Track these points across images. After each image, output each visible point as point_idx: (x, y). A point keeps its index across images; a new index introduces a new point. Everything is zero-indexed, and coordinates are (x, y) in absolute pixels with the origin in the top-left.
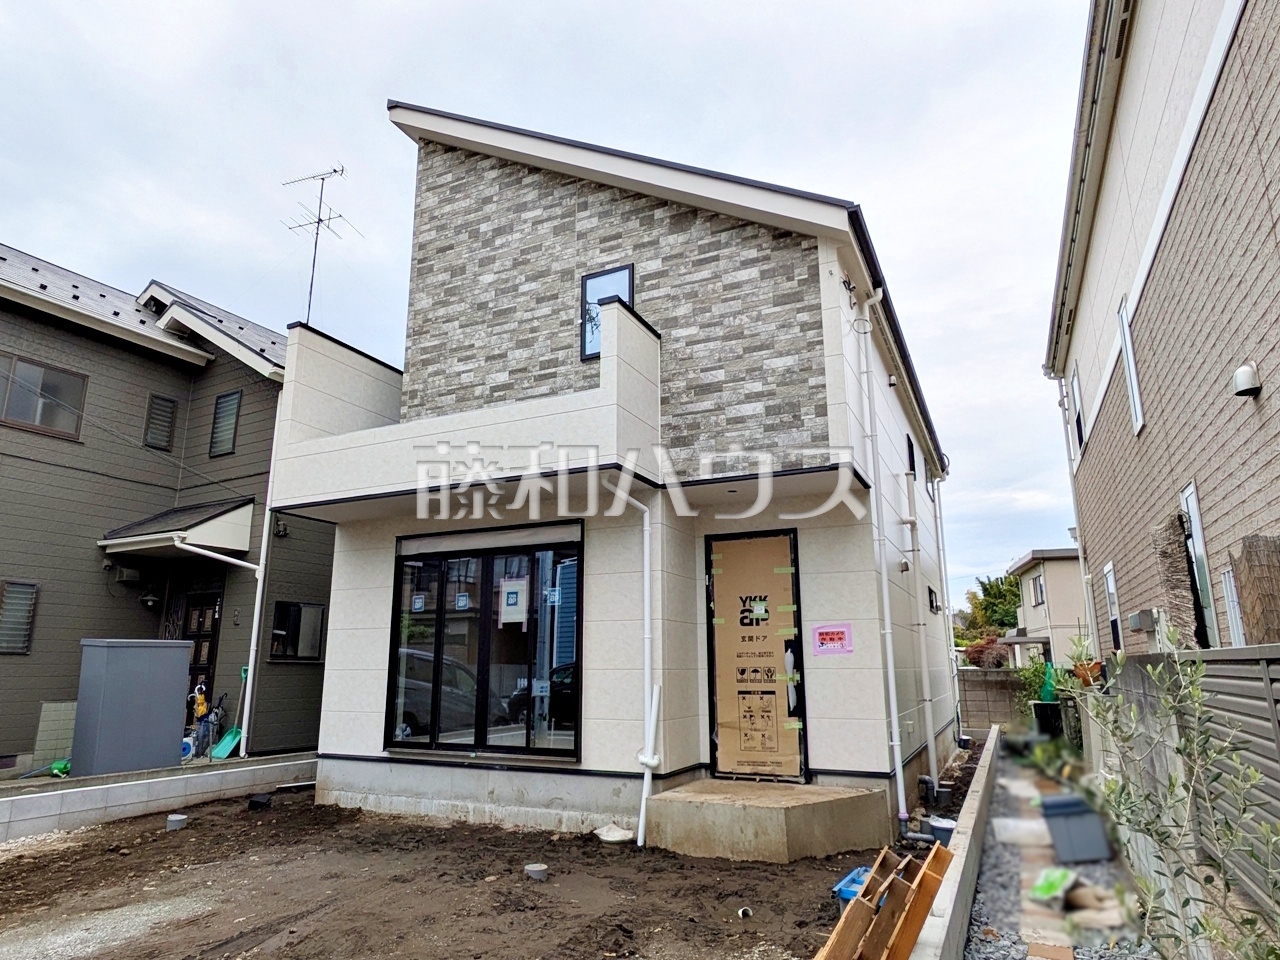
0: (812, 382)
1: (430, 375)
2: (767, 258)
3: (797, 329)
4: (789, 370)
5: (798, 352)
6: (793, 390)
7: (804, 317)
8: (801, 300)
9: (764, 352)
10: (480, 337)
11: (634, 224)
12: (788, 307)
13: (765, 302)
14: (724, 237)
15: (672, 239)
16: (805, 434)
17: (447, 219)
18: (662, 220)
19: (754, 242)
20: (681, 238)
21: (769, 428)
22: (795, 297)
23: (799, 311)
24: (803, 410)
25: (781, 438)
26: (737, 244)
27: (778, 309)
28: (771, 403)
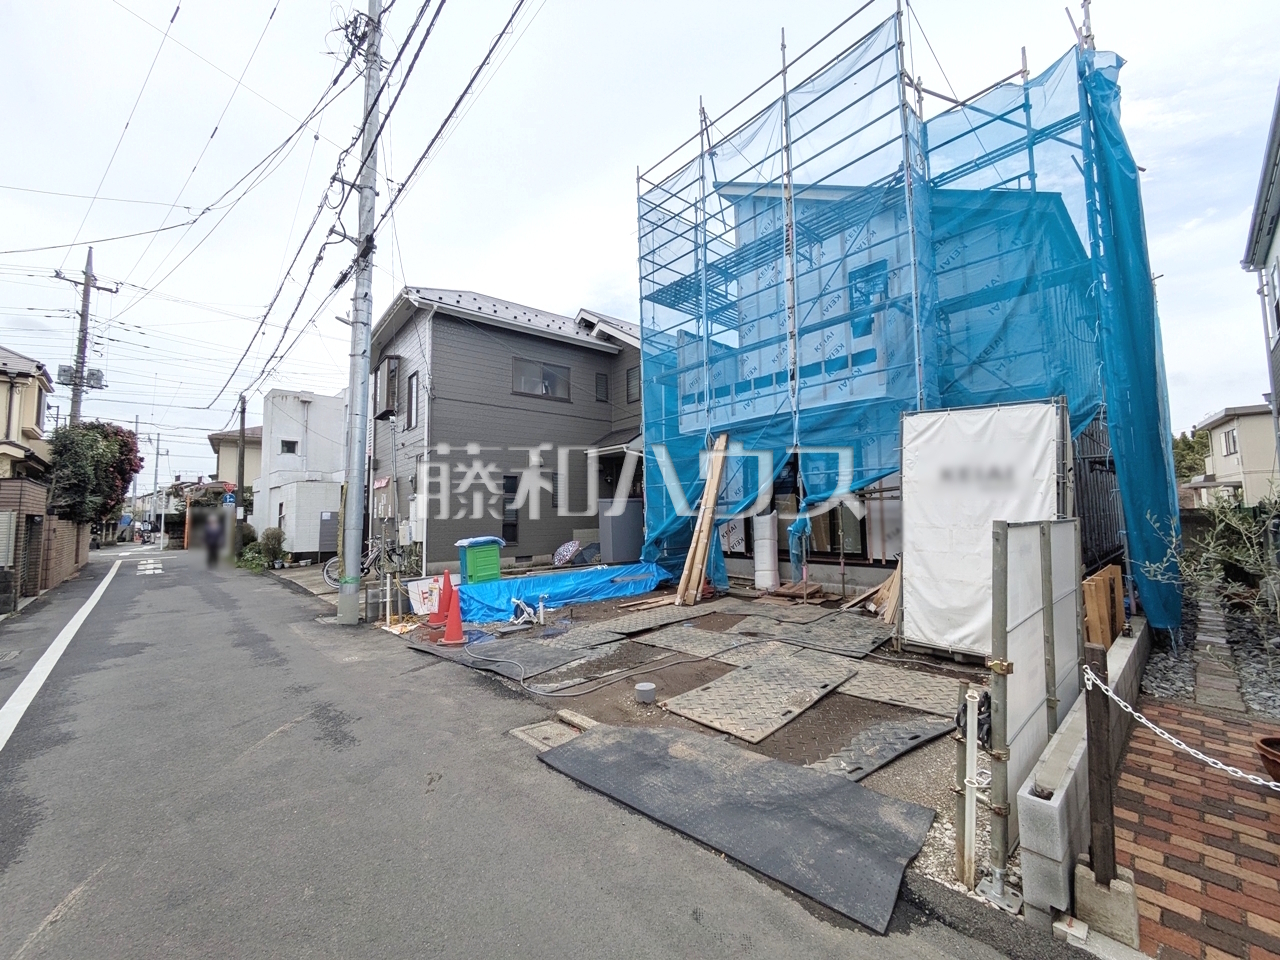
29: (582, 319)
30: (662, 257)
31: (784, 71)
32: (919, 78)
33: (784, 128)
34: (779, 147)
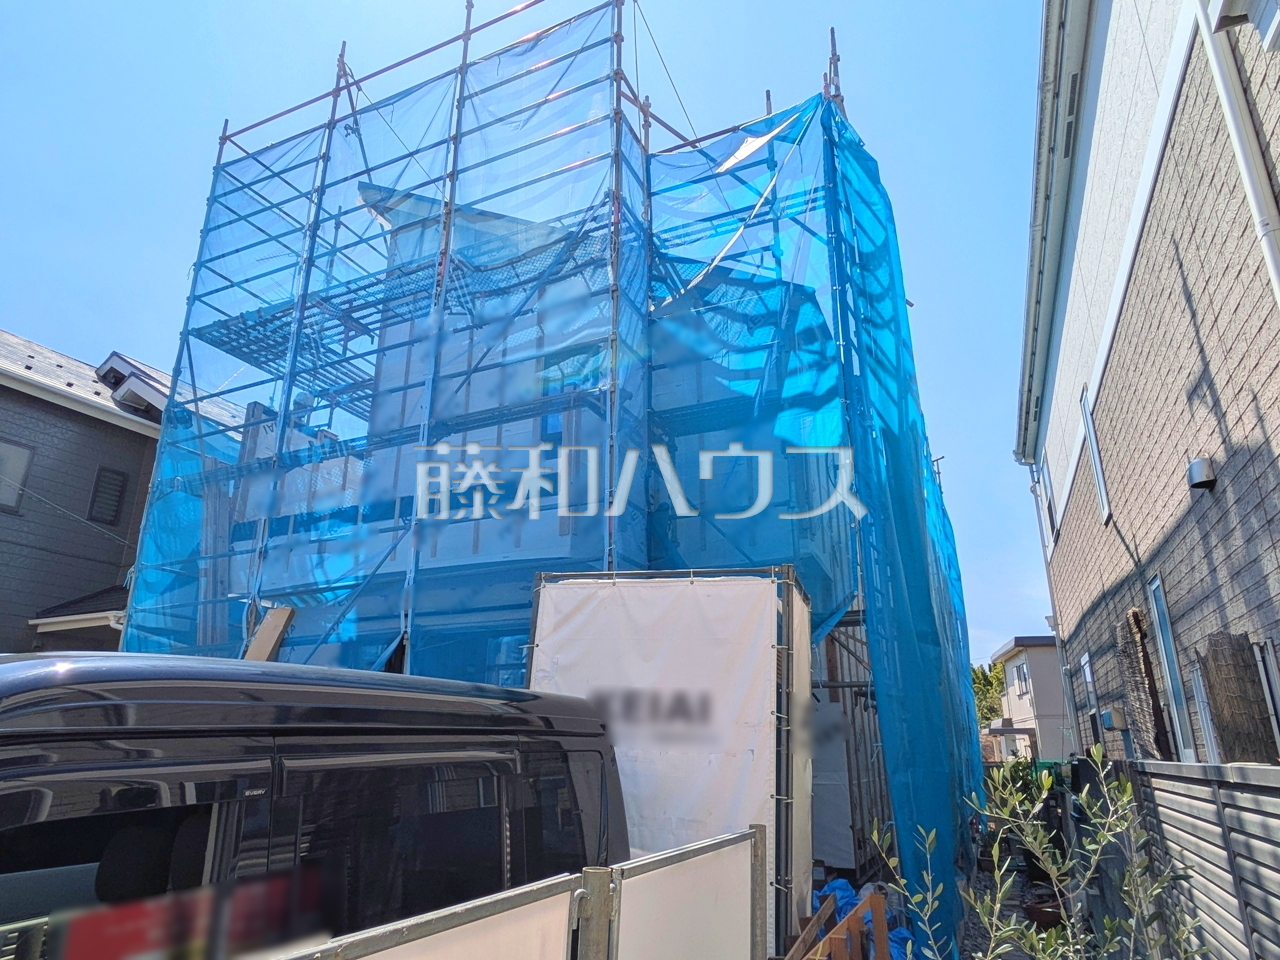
29: (112, 369)
30: (233, 267)
31: (466, 36)
32: (647, 98)
33: (455, 111)
34: (446, 137)
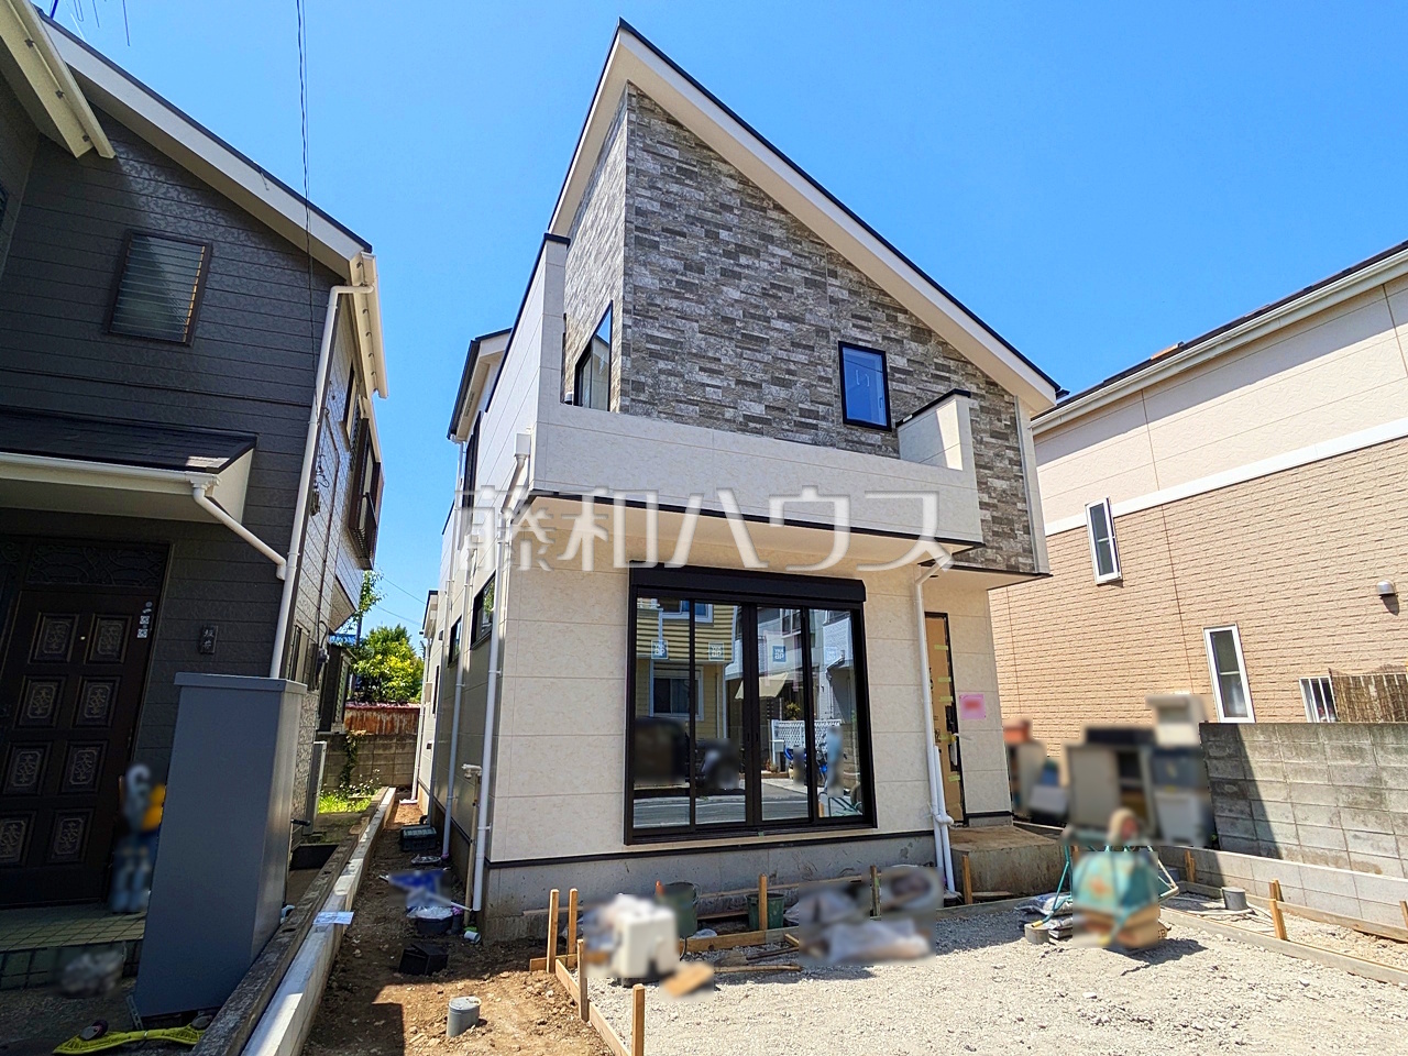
0: (1020, 506)
1: (660, 371)
2: (982, 396)
3: (1007, 462)
4: (1004, 491)
5: (1009, 479)
6: (1010, 509)
7: (1010, 453)
8: (1007, 440)
9: (987, 471)
10: (727, 353)
11: (881, 315)
12: (1000, 442)
13: (985, 431)
14: (952, 363)
15: (914, 345)
16: (1019, 545)
17: (675, 200)
18: (905, 325)
19: (975, 381)
20: (921, 349)
21: (995, 534)
22: (1004, 437)
23: (1008, 448)
24: (1016, 526)
25: (1004, 544)
26: (962, 375)
27: (993, 440)
28: (995, 514)
